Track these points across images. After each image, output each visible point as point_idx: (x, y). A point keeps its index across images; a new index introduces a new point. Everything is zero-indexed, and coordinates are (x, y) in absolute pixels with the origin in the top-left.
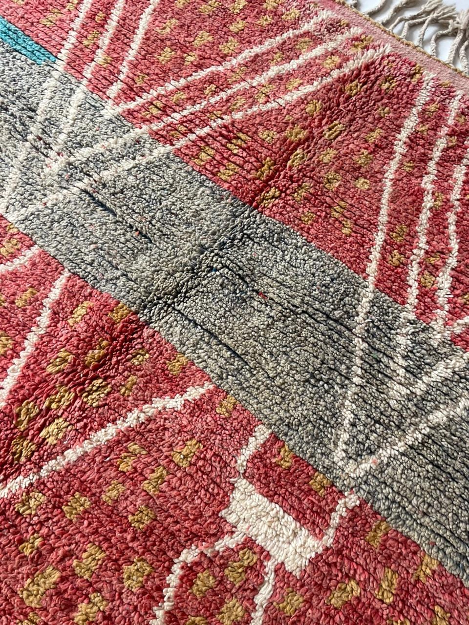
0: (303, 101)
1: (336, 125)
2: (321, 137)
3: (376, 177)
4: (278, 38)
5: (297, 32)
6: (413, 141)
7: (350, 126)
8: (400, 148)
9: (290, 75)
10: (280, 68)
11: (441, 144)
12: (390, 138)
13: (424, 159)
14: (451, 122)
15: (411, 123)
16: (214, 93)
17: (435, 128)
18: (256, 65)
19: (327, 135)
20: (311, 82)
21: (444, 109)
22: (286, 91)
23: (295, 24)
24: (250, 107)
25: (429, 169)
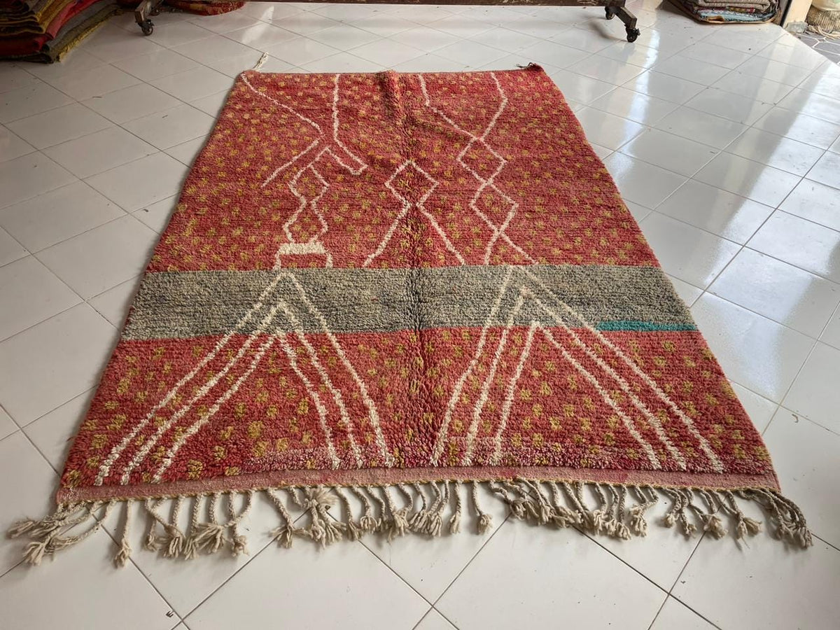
0: (449, 391)
1: (416, 389)
2: (418, 378)
3: (367, 379)
4: (505, 418)
5: (500, 431)
6: (365, 410)
7: (408, 395)
8: (369, 402)
9: (473, 403)
10: (482, 403)
11: (346, 420)
12: (379, 403)
13: (348, 404)
14: (350, 436)
15: (374, 419)
16: (499, 364)
17: (357, 426)
18: (498, 394)
19: (416, 381)
20: (457, 405)
21: (362, 441)
22: (464, 391)
23: (507, 435)
24: (473, 370)
25: (341, 401)
